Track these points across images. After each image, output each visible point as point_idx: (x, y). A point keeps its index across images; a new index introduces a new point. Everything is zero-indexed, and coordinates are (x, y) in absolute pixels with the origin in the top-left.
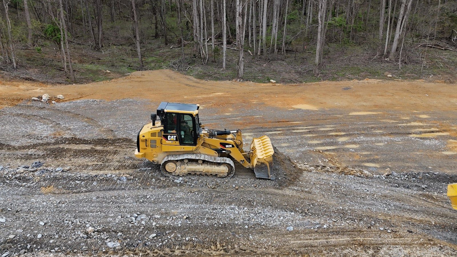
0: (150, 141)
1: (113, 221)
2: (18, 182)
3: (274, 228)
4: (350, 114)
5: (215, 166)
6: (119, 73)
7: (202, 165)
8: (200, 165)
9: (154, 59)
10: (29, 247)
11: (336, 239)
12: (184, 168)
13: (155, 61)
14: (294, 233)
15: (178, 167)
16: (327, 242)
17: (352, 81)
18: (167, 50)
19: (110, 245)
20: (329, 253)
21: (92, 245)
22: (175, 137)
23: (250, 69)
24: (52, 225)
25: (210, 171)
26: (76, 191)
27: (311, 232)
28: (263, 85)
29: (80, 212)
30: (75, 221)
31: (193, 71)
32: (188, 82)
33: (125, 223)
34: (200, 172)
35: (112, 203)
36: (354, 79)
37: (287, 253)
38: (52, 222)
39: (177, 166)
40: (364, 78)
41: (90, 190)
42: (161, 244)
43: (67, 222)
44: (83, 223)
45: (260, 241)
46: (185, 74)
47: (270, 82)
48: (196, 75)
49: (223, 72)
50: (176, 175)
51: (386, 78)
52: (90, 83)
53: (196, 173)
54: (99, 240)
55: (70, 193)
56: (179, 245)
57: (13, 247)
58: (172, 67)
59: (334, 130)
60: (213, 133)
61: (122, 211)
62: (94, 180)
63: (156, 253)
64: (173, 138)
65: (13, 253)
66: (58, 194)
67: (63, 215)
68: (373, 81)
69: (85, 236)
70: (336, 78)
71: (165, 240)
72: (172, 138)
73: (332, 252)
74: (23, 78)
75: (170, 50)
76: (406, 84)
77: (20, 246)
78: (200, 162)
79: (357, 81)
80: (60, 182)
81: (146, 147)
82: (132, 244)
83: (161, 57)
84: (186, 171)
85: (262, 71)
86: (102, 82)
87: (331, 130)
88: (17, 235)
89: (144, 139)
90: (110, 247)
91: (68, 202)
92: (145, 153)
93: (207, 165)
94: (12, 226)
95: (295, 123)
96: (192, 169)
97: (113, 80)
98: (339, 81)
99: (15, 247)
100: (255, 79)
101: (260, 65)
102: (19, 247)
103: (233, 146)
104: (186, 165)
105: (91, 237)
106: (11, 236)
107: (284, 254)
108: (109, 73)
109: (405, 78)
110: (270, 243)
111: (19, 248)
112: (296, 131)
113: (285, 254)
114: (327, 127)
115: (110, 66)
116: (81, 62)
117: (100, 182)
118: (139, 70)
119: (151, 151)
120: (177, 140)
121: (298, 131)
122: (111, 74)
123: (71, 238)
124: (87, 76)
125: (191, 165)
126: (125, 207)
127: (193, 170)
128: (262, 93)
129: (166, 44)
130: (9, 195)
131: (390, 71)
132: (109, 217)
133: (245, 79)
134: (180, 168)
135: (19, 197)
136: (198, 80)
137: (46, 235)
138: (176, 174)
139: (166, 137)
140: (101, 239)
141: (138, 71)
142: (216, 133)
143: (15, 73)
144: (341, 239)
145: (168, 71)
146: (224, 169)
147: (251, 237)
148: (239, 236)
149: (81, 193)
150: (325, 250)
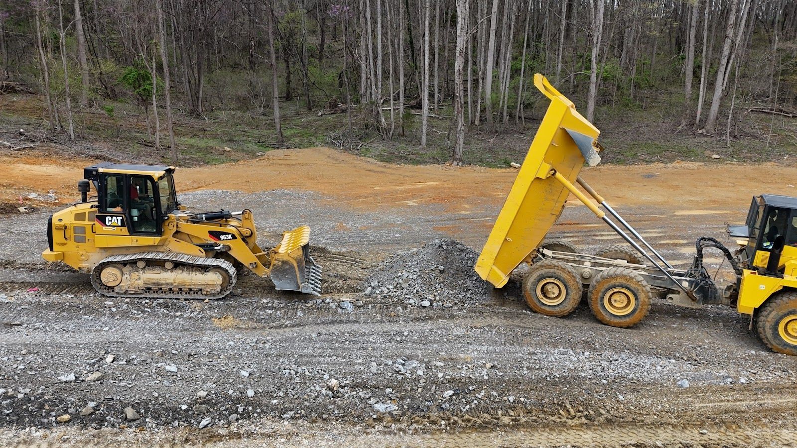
0: (72, 228)
1: (366, 370)
2: (165, 311)
3: (654, 383)
4: (677, 213)
5: (197, 273)
6: (244, 151)
7: (172, 272)
8: (169, 271)
9: (296, 132)
10: (240, 410)
11: (772, 399)
12: (138, 277)
13: (299, 135)
14: (695, 392)
15: (126, 276)
16: (760, 405)
17: (652, 165)
18: (314, 118)
19: (380, 407)
20: (772, 422)
21: (349, 408)
22: (119, 218)
23: (468, 146)
24: (263, 376)
25: (188, 282)
26: (274, 325)
27: (723, 390)
28: (499, 171)
29: (301, 356)
30: (299, 370)
31: (371, 150)
32: (370, 167)
33: (390, 374)
34: (167, 284)
35: (348, 342)
36: (655, 162)
37: (699, 423)
38: (261, 372)
39: (123, 274)
40: (672, 160)
41: (298, 322)
42: (468, 407)
43: (288, 371)
44: (316, 373)
45: (641, 404)
46: (357, 155)
47: (510, 166)
48: (378, 157)
49: (423, 152)
50: (121, 292)
51: (709, 160)
52: (201, 166)
53: (160, 287)
54: (357, 400)
55: (264, 327)
56: (501, 409)
57: (212, 410)
58: (332, 143)
59: (665, 236)
60: (198, 216)
61: (372, 354)
62: (297, 309)
63: (469, 421)
64: (116, 221)
65: (217, 420)
66: (246, 329)
67: (275, 361)
68: (691, 165)
69: (330, 393)
70: (625, 160)
71: (473, 400)
72: (113, 221)
73: (777, 421)
74: (92, 156)
75: (318, 118)
76: (748, 168)
77: (224, 408)
78: (169, 265)
79: (661, 165)
80: (239, 311)
81: (66, 242)
82: (419, 407)
83: (308, 128)
84: (140, 284)
85: (491, 150)
86: (224, 165)
87: (660, 237)
88: (210, 392)
89: (61, 226)
90: (382, 411)
91: (271, 341)
92: (63, 253)
93: (181, 271)
94: (194, 378)
95: (592, 227)
96: (154, 279)
97: (241, 162)
98: (630, 165)
99: (216, 411)
100: (481, 162)
101: (483, 140)
102: (224, 410)
103: (234, 237)
104: (141, 272)
105: (340, 395)
106: (203, 394)
107: (693, 425)
108: (229, 151)
109: (743, 160)
110: (660, 407)
111: (224, 412)
112: (599, 238)
113: (696, 425)
114: (652, 232)
115: (226, 141)
116: (176, 134)
117: (309, 312)
118: (278, 148)
119: (75, 249)
120: (123, 225)
121: (603, 238)
122: (233, 153)
123: (306, 397)
124: (195, 156)
125: (150, 271)
126: (374, 349)
127: (155, 281)
128: (505, 182)
129: (310, 109)
130: (161, 330)
131: (713, 150)
132: (356, 364)
133: (466, 161)
134: (129, 277)
135: (179, 334)
136: (385, 164)
137: (261, 391)
138: (121, 290)
139: (102, 220)
140: (362, 399)
141: (276, 150)
142: (204, 216)
143: (75, 148)
144: (780, 400)
145: (326, 150)
146: (213, 279)
147: (621, 397)
148: (600, 396)
149: (284, 328)
150: (765, 418)
